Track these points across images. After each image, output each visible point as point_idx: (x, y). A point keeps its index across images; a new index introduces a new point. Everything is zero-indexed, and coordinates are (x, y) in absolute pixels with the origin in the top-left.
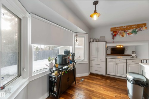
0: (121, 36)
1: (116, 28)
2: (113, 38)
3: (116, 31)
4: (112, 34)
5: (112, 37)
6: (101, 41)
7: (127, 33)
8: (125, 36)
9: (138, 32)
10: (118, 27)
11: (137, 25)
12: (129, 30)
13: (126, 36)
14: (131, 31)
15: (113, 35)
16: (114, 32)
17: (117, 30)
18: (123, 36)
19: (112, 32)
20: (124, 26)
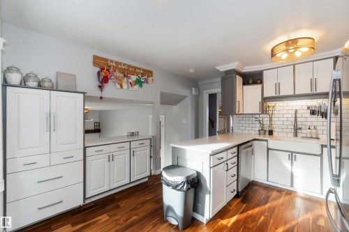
0: (118, 86)
1: (107, 60)
2: (101, 87)
3: (107, 70)
4: (99, 73)
5: (98, 83)
6: (60, 88)
7: (130, 81)
8: (125, 86)
9: (143, 84)
10: (112, 61)
11: (143, 70)
12: (132, 76)
13: (128, 87)
14: (134, 78)
15: (101, 78)
16: (102, 69)
17: (110, 67)
18: (121, 86)
19: (98, 69)
20: (124, 65)
